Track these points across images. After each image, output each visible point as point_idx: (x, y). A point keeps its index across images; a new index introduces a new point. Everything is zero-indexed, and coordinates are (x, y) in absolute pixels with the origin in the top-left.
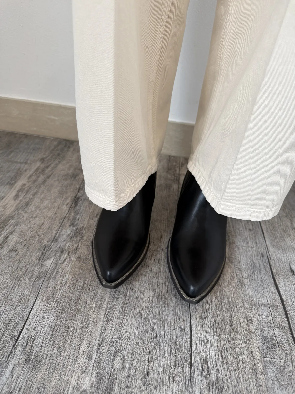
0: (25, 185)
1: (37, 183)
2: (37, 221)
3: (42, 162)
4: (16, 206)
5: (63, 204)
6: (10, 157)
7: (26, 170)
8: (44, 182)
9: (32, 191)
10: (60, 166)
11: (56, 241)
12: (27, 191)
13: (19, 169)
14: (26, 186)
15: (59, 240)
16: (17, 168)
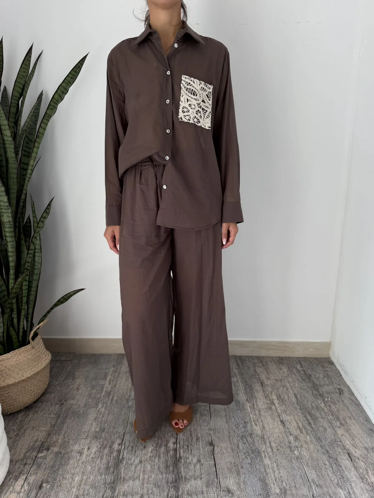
0: (110, 379)
1: (115, 377)
2: (121, 391)
3: (114, 367)
4: (111, 387)
5: (129, 384)
6: (99, 367)
7: (109, 372)
8: (118, 376)
9: (115, 381)
10: (123, 368)
11: (130, 396)
12: (113, 381)
13: (105, 372)
14: (112, 378)
15: (132, 396)
16: (104, 371)
